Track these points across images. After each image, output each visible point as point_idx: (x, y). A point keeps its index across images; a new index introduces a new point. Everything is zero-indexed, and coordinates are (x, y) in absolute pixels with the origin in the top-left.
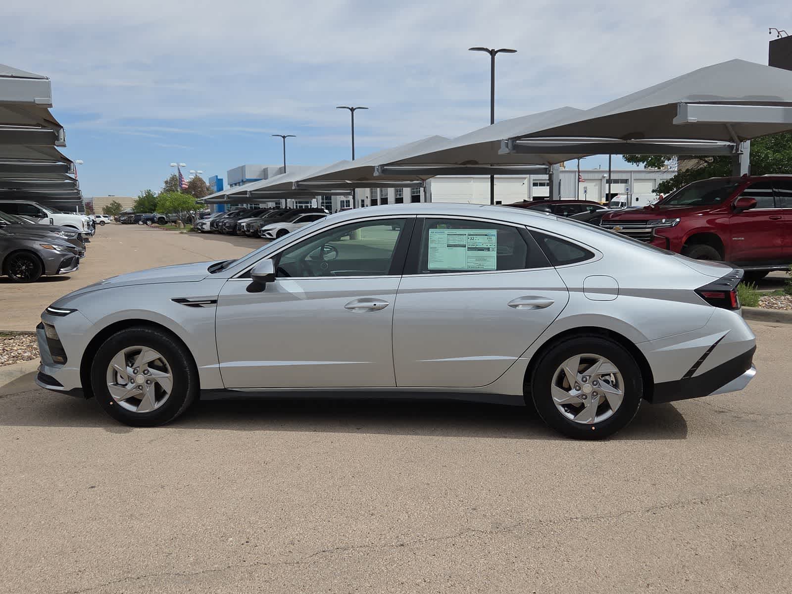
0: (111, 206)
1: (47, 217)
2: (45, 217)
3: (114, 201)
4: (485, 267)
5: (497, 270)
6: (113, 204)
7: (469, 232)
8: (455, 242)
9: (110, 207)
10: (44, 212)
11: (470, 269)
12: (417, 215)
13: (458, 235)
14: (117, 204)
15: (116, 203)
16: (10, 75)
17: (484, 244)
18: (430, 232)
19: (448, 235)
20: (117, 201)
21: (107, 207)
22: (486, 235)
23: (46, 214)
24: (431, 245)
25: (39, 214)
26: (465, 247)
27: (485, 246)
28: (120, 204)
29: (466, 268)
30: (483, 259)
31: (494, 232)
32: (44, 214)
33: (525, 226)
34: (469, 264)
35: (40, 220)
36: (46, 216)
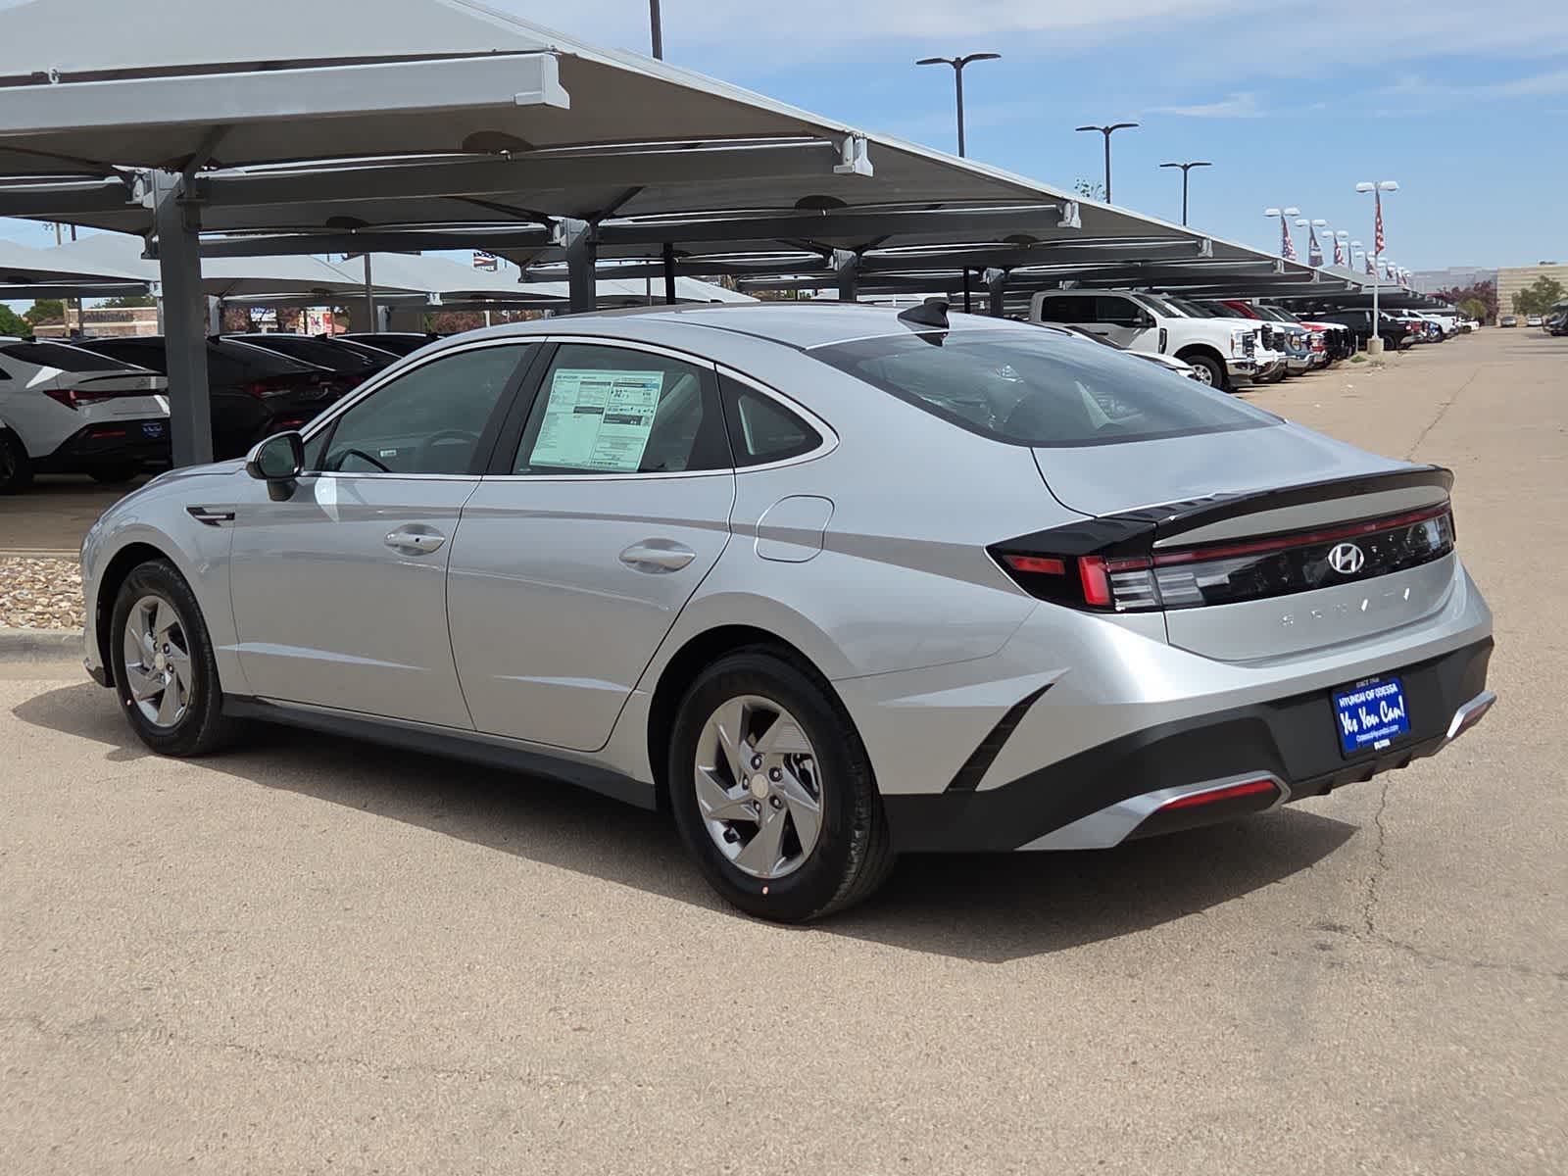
0: (1534, 290)
1: (1155, 326)
2: (1148, 327)
3: (1542, 277)
4: (620, 464)
5: (640, 471)
6: (1539, 284)
7: (617, 377)
8: (588, 402)
9: (1533, 293)
10: (1148, 314)
11: (596, 466)
12: (548, 335)
13: (598, 383)
14: (1551, 283)
15: (1546, 280)
16: (490, 51)
17: (635, 407)
18: (555, 376)
19: (582, 383)
20: (1550, 277)
21: (1524, 292)
22: (643, 386)
23: (1154, 320)
24: (551, 408)
25: (1135, 320)
26: (602, 413)
27: (634, 413)
28: (1558, 283)
29: (588, 466)
30: (621, 444)
31: (657, 378)
32: (1148, 320)
33: (715, 362)
34: (597, 456)
35: (1139, 333)
36: (1151, 323)
